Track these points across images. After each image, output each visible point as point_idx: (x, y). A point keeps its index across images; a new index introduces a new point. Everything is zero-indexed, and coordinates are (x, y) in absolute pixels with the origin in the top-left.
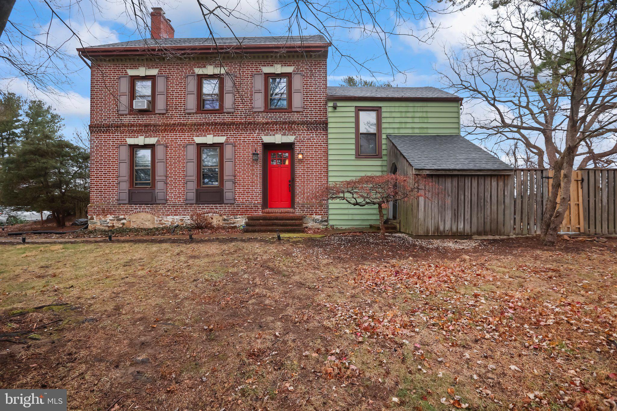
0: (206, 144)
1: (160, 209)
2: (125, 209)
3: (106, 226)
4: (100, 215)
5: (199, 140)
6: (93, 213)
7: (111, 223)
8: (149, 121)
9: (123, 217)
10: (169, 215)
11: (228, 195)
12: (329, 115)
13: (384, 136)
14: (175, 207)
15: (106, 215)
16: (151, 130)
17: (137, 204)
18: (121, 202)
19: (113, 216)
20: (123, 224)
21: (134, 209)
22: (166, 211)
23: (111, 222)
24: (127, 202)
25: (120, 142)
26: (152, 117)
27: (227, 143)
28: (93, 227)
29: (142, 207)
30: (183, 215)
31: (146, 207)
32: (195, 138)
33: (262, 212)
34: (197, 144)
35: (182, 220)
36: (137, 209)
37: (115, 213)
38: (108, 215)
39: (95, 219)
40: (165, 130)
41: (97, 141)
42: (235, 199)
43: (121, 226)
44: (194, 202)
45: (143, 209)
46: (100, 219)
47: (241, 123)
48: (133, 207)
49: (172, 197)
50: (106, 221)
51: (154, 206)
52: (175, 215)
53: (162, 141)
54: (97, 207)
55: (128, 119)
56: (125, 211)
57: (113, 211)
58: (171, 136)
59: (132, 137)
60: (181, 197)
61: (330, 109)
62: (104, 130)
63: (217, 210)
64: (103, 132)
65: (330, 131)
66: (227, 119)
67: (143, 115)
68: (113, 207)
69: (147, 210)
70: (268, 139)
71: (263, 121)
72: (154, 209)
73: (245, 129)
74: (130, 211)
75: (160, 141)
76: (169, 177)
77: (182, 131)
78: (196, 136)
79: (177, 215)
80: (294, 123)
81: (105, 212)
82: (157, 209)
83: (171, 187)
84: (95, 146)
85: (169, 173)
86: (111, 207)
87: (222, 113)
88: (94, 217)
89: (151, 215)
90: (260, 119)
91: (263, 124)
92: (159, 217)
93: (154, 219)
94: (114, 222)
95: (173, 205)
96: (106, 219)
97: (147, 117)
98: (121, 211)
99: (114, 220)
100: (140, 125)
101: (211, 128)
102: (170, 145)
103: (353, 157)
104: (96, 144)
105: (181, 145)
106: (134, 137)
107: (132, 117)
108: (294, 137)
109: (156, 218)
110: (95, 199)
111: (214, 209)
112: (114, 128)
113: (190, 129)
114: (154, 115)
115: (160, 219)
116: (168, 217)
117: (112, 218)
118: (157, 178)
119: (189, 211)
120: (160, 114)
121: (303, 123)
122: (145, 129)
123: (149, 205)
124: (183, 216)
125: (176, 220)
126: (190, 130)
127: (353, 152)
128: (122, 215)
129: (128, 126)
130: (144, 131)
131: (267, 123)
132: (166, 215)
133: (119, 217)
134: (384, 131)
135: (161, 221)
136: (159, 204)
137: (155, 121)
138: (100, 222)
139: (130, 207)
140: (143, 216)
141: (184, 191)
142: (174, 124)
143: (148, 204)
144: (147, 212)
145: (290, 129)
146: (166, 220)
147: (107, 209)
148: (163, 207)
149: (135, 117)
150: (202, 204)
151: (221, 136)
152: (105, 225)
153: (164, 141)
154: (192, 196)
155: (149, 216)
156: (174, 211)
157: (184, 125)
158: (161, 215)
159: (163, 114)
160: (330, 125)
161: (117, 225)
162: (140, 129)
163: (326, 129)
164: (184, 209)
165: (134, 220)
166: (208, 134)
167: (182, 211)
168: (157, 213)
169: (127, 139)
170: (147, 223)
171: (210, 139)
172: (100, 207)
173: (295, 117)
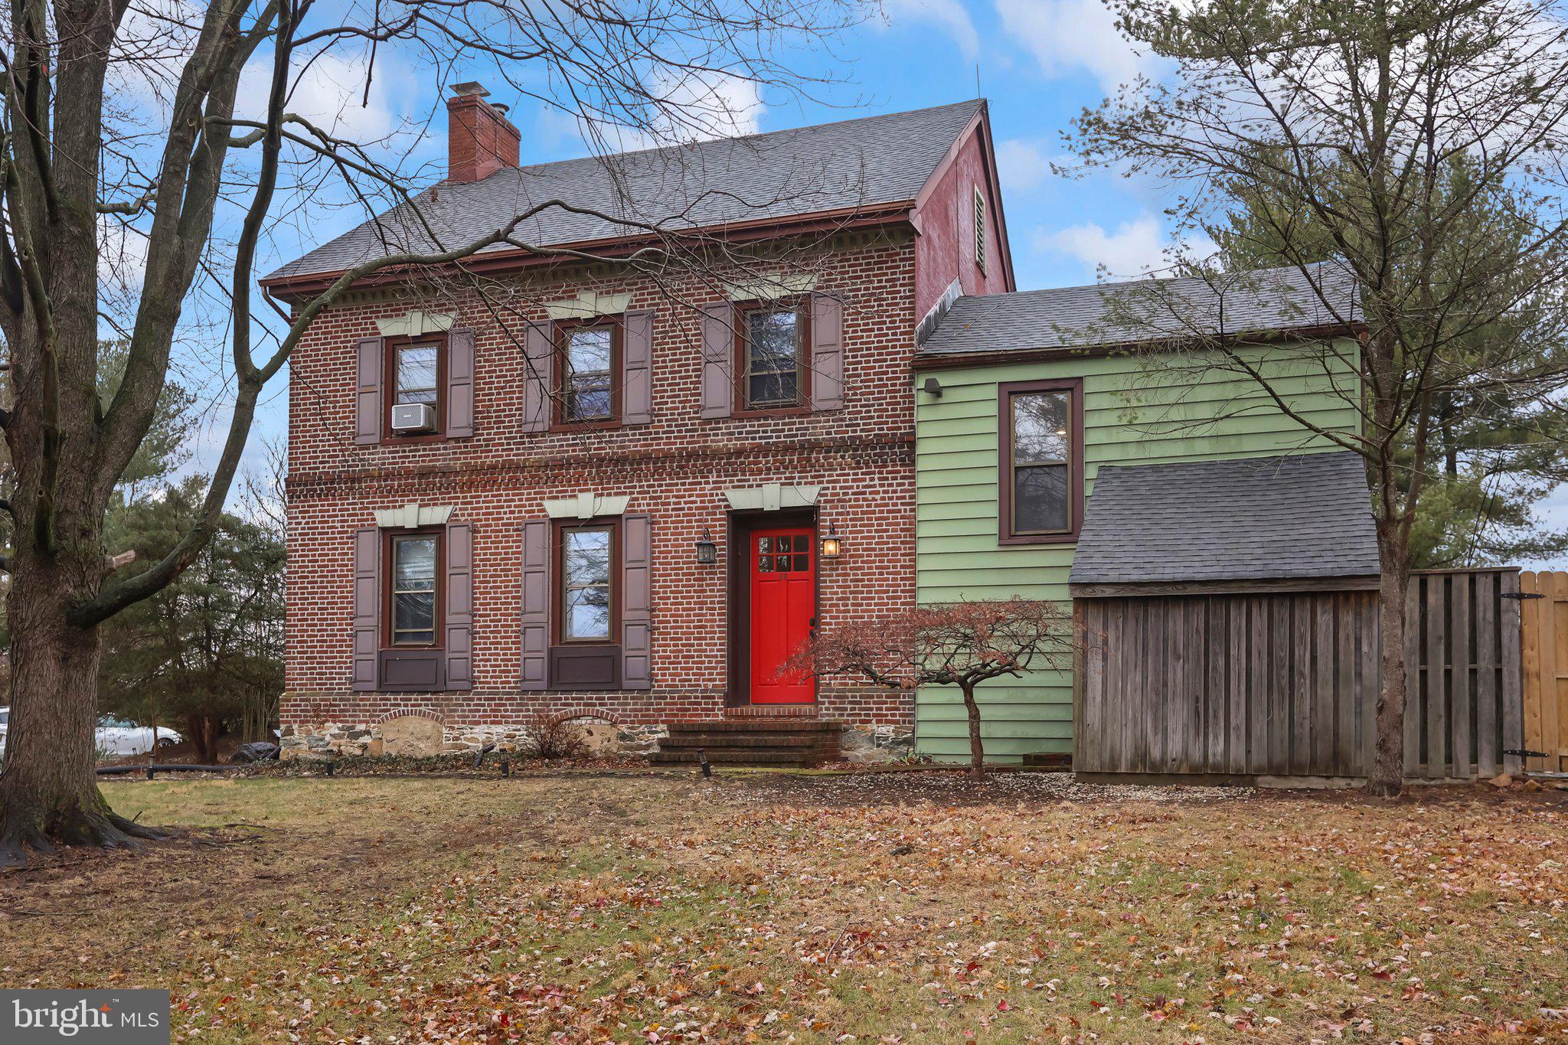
0: (575, 519)
1: (456, 705)
2: (370, 705)
3: (322, 753)
4: (308, 722)
5: (556, 508)
6: (292, 716)
7: (334, 745)
8: (430, 461)
9: (362, 727)
10: (478, 723)
11: (633, 666)
12: (921, 415)
13: (1091, 472)
14: (494, 699)
15: (323, 723)
16: (435, 484)
17: (398, 692)
18: (359, 686)
19: (340, 725)
20: (364, 747)
21: (391, 705)
22: (470, 711)
23: (334, 741)
24: (374, 686)
25: (359, 520)
26: (439, 449)
27: (631, 513)
28: (291, 754)
29: (410, 700)
30: (513, 723)
31: (422, 700)
32: (547, 504)
33: (726, 715)
34: (554, 521)
35: (511, 737)
36: (399, 705)
37: (345, 716)
38: (327, 721)
39: (296, 732)
40: (471, 485)
41: (304, 521)
42: (651, 677)
43: (358, 752)
44: (543, 685)
45: (412, 706)
46: (309, 733)
47: (668, 456)
48: (389, 700)
49: (488, 672)
50: (322, 740)
51: (442, 696)
52: (493, 723)
53: (463, 515)
54: (301, 700)
55: (380, 458)
56: (368, 711)
57: (340, 711)
58: (485, 502)
59: (388, 507)
60: (509, 671)
61: (922, 398)
62: (321, 490)
63: (604, 709)
64: (319, 496)
65: (921, 464)
66: (633, 444)
67: (416, 444)
68: (341, 700)
69: (423, 708)
70: (742, 499)
71: (730, 445)
72: (441, 705)
73: (681, 472)
74: (381, 711)
75: (457, 515)
76: (480, 616)
77: (515, 484)
78: (550, 498)
79: (500, 723)
80: (815, 446)
81: (320, 715)
82: (447, 705)
83: (485, 643)
84: (300, 534)
85: (481, 604)
86: (335, 700)
87: (617, 429)
88: (295, 727)
89: (433, 722)
90: (721, 441)
91: (729, 455)
92: (453, 728)
93: (441, 733)
94: (343, 742)
95: (490, 693)
96: (324, 733)
97: (425, 450)
98: (360, 711)
99: (341, 737)
100: (409, 473)
101: (590, 473)
102: (482, 526)
103: (992, 544)
104: (303, 529)
105: (512, 524)
106: (394, 507)
107: (389, 453)
108: (816, 489)
109: (445, 731)
110: (296, 679)
111: (594, 705)
112: (345, 483)
113: (532, 477)
114: (443, 442)
115: (456, 733)
116: (477, 729)
117: (337, 731)
118: (449, 619)
119: (528, 710)
120: (457, 440)
121: (842, 446)
122: (420, 485)
123: (429, 696)
124: (515, 726)
125: (495, 738)
126: (534, 482)
127: (993, 528)
128: (361, 722)
129: (380, 476)
130: (417, 490)
131: (739, 453)
132: (471, 723)
133: (353, 728)
135: (457, 739)
136: (454, 692)
137: (445, 460)
138: (309, 742)
139: (381, 700)
140: (413, 723)
141: (519, 654)
142: (493, 467)
143: (427, 692)
144: (424, 716)
145: (806, 465)
146: (469, 736)
147: (325, 705)
148: (464, 700)
149: (398, 452)
150: (563, 692)
151: (616, 494)
152: (320, 749)
153: (469, 515)
154: (538, 667)
155: (429, 725)
156: (491, 710)
157: (519, 468)
158: (458, 722)
159: (466, 439)
160: (921, 448)
161: (351, 749)
162: (409, 484)
163: (909, 459)
164: (518, 705)
165: (391, 737)
166: (581, 491)
167: (512, 711)
168: (448, 716)
169: (377, 514)
170: (422, 746)
171: (585, 505)
172: (309, 700)
173: (821, 430)
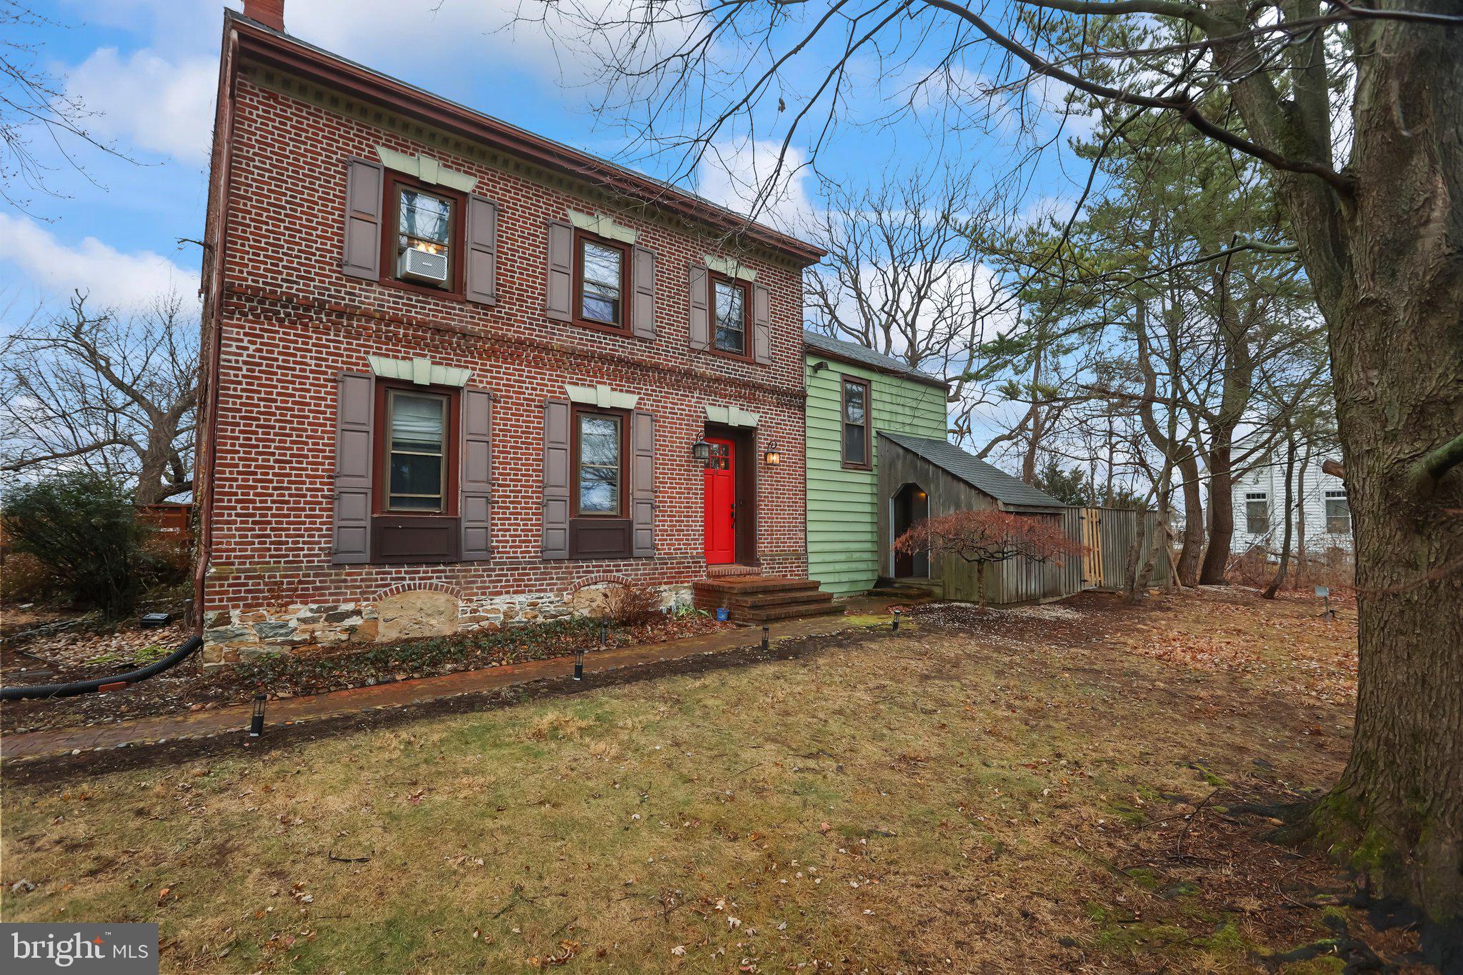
0: (595, 406)
1: (475, 576)
2: (362, 580)
3: (283, 643)
4: (261, 605)
5: (579, 394)
6: (229, 600)
7: (304, 631)
8: (443, 318)
9: (350, 606)
10: (500, 593)
11: (641, 537)
12: (808, 381)
13: (874, 433)
14: (517, 569)
15: (287, 604)
16: (451, 344)
17: (401, 564)
18: (341, 558)
19: (315, 606)
20: (352, 630)
21: (392, 579)
22: (491, 582)
23: (304, 627)
24: (366, 557)
25: (343, 362)
26: (454, 308)
27: (639, 410)
28: (226, 650)
29: (418, 572)
30: (537, 591)
31: (433, 572)
32: (569, 388)
33: (709, 576)
34: (573, 404)
35: (534, 605)
36: (404, 579)
37: (324, 595)
38: (293, 603)
39: (235, 620)
40: (492, 353)
41: (252, 347)
42: (654, 547)
43: (344, 637)
44: (565, 554)
45: (421, 579)
46: (259, 620)
47: (671, 371)
48: (390, 573)
49: (507, 542)
50: (281, 627)
51: (458, 567)
52: (515, 592)
53: (481, 382)
54: (247, 578)
55: (373, 298)
56: (360, 587)
57: (315, 589)
58: (505, 374)
59: (387, 356)
60: (530, 541)
61: (808, 371)
62: (288, 315)
63: (619, 574)
64: (281, 321)
65: (809, 412)
66: (640, 353)
67: (426, 295)
68: (316, 575)
69: (434, 581)
70: (717, 414)
71: (708, 372)
72: (457, 577)
73: (676, 385)
74: (377, 586)
75: (474, 381)
76: (499, 485)
77: (537, 363)
78: (570, 383)
79: (523, 592)
80: (760, 387)
81: (280, 595)
82: (465, 577)
83: (504, 513)
84: (245, 363)
85: (500, 474)
86: (309, 576)
87: (628, 338)
88: (235, 614)
89: (448, 596)
90: (700, 367)
91: (710, 380)
92: (471, 601)
93: (457, 606)
94: (318, 626)
95: (511, 563)
96: (288, 617)
97: (437, 305)
98: (347, 587)
99: (314, 620)
100: (421, 325)
101: (608, 369)
102: (502, 396)
103: (838, 467)
104: (248, 356)
105: (533, 400)
106: (396, 357)
107: (390, 295)
108: (757, 416)
109: (461, 603)
111: (611, 571)
112: (328, 315)
113: (557, 361)
114: (459, 303)
115: (474, 605)
116: (497, 600)
117: (309, 614)
118: (463, 485)
120: (476, 305)
121: (774, 391)
122: (433, 340)
123: (442, 567)
124: (538, 595)
125: (518, 607)
126: (557, 365)
127: (838, 457)
128: (346, 601)
129: (382, 319)
130: (427, 345)
131: (717, 380)
132: (491, 594)
133: (336, 608)
134: (873, 423)
135: (475, 611)
136: (471, 562)
137: (462, 321)
138: (260, 631)
139: (377, 573)
140: (421, 599)
142: (520, 342)
143: (438, 564)
144: (436, 589)
145: (751, 399)
146: (489, 607)
147: (289, 583)
148: (484, 570)
149: (402, 298)
150: (584, 560)
151: (627, 392)
152: (279, 639)
153: (488, 383)
154: (560, 538)
155: (441, 599)
156: (515, 580)
157: (546, 349)
158: (476, 594)
159: (487, 307)
160: (809, 402)
161: (328, 635)
162: (419, 337)
163: (802, 408)
164: (542, 573)
165: (390, 615)
166: (598, 382)
167: (536, 580)
168: (465, 589)
169: (372, 359)
170: (433, 622)
171: (605, 396)
172: (260, 577)
173: (759, 376)
